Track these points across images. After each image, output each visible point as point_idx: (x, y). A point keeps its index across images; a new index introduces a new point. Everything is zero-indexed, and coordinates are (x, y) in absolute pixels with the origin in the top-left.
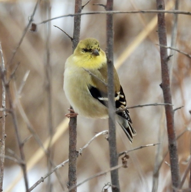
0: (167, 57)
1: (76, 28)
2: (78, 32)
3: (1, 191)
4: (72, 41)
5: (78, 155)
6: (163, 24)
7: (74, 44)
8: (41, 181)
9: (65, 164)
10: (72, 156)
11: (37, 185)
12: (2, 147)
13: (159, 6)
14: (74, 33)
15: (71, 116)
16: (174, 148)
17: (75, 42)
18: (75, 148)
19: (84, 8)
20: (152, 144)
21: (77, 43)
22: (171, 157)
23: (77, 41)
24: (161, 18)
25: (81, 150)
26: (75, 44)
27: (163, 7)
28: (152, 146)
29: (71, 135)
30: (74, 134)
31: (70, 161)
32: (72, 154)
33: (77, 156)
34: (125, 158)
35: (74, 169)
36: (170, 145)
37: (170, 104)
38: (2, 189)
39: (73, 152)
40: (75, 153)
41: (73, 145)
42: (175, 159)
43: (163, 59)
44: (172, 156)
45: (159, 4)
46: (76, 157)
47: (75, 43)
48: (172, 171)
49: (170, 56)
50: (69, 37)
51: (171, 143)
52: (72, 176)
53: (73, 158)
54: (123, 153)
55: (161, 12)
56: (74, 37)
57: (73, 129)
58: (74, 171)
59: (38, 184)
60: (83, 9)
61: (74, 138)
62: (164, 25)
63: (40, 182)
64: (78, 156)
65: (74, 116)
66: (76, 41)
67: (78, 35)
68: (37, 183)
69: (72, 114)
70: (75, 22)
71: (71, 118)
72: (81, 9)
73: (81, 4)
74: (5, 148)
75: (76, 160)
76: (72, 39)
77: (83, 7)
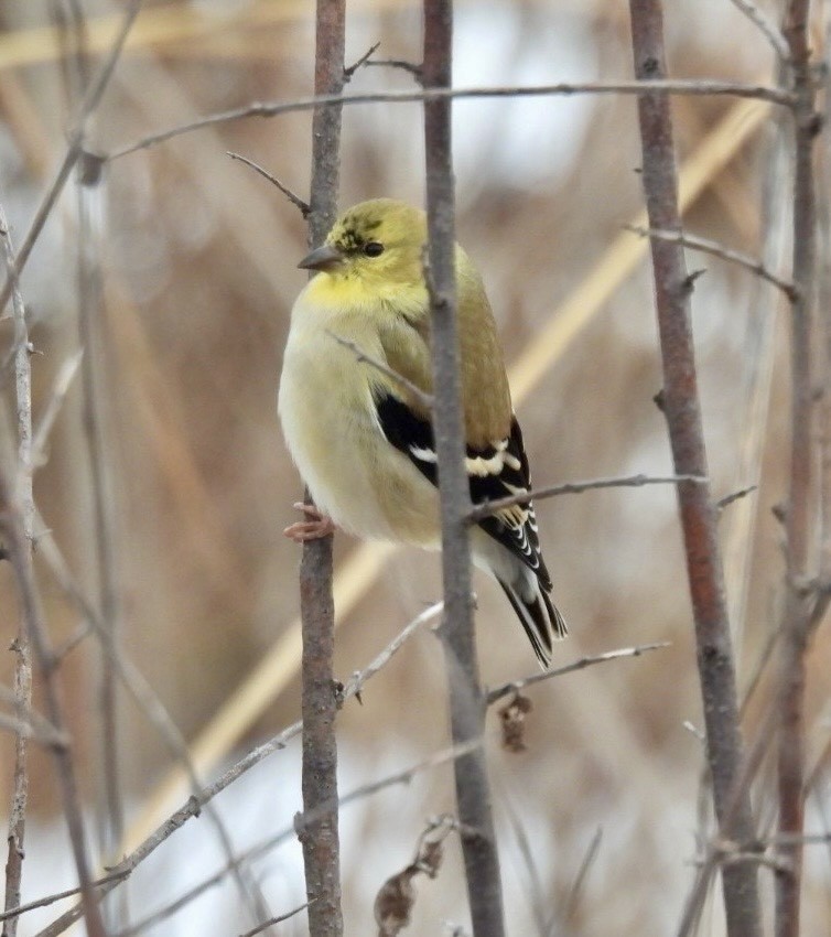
0: (682, 278)
1: (323, 163)
2: (330, 179)
3: (18, 857)
4: (305, 217)
5: (339, 699)
6: (661, 138)
7: (314, 231)
8: (191, 814)
9: (289, 737)
10: (315, 706)
11: (172, 830)
12: (18, 671)
13: (646, 65)
14: (313, 182)
15: (308, 535)
16: (720, 663)
17: (317, 221)
18: (329, 669)
19: (352, 77)
20: (629, 651)
21: (326, 224)
22: (707, 701)
23: (326, 219)
24: (655, 116)
25: (360, 677)
26: (318, 229)
27: (660, 66)
28: (628, 656)
29: (308, 616)
30: (323, 610)
31: (308, 726)
32: (315, 696)
33: (339, 705)
34: (513, 712)
35: (323, 760)
36: (705, 654)
37: (699, 479)
38: (20, 850)
39: (319, 686)
40: (326, 690)
41: (317, 659)
42: (723, 709)
43: (667, 286)
44: (711, 696)
45: (644, 58)
46: (332, 708)
47: (319, 225)
48: (714, 762)
49: (696, 275)
50: (294, 200)
51: (709, 644)
52: (319, 790)
53: (321, 711)
54: (505, 691)
55: (653, 90)
56: (313, 198)
57: (319, 592)
58: (325, 767)
59: (178, 826)
60: (348, 81)
61: (322, 628)
62: (669, 143)
63: (185, 820)
64: (342, 702)
65: (318, 534)
66: (321, 216)
67: (330, 193)
68: (172, 822)
69: (311, 524)
70: (315, 136)
71: (307, 542)
72: (340, 82)
73: (342, 58)
74: (30, 677)
75: (333, 719)
76: (306, 210)
77: (350, 72)
